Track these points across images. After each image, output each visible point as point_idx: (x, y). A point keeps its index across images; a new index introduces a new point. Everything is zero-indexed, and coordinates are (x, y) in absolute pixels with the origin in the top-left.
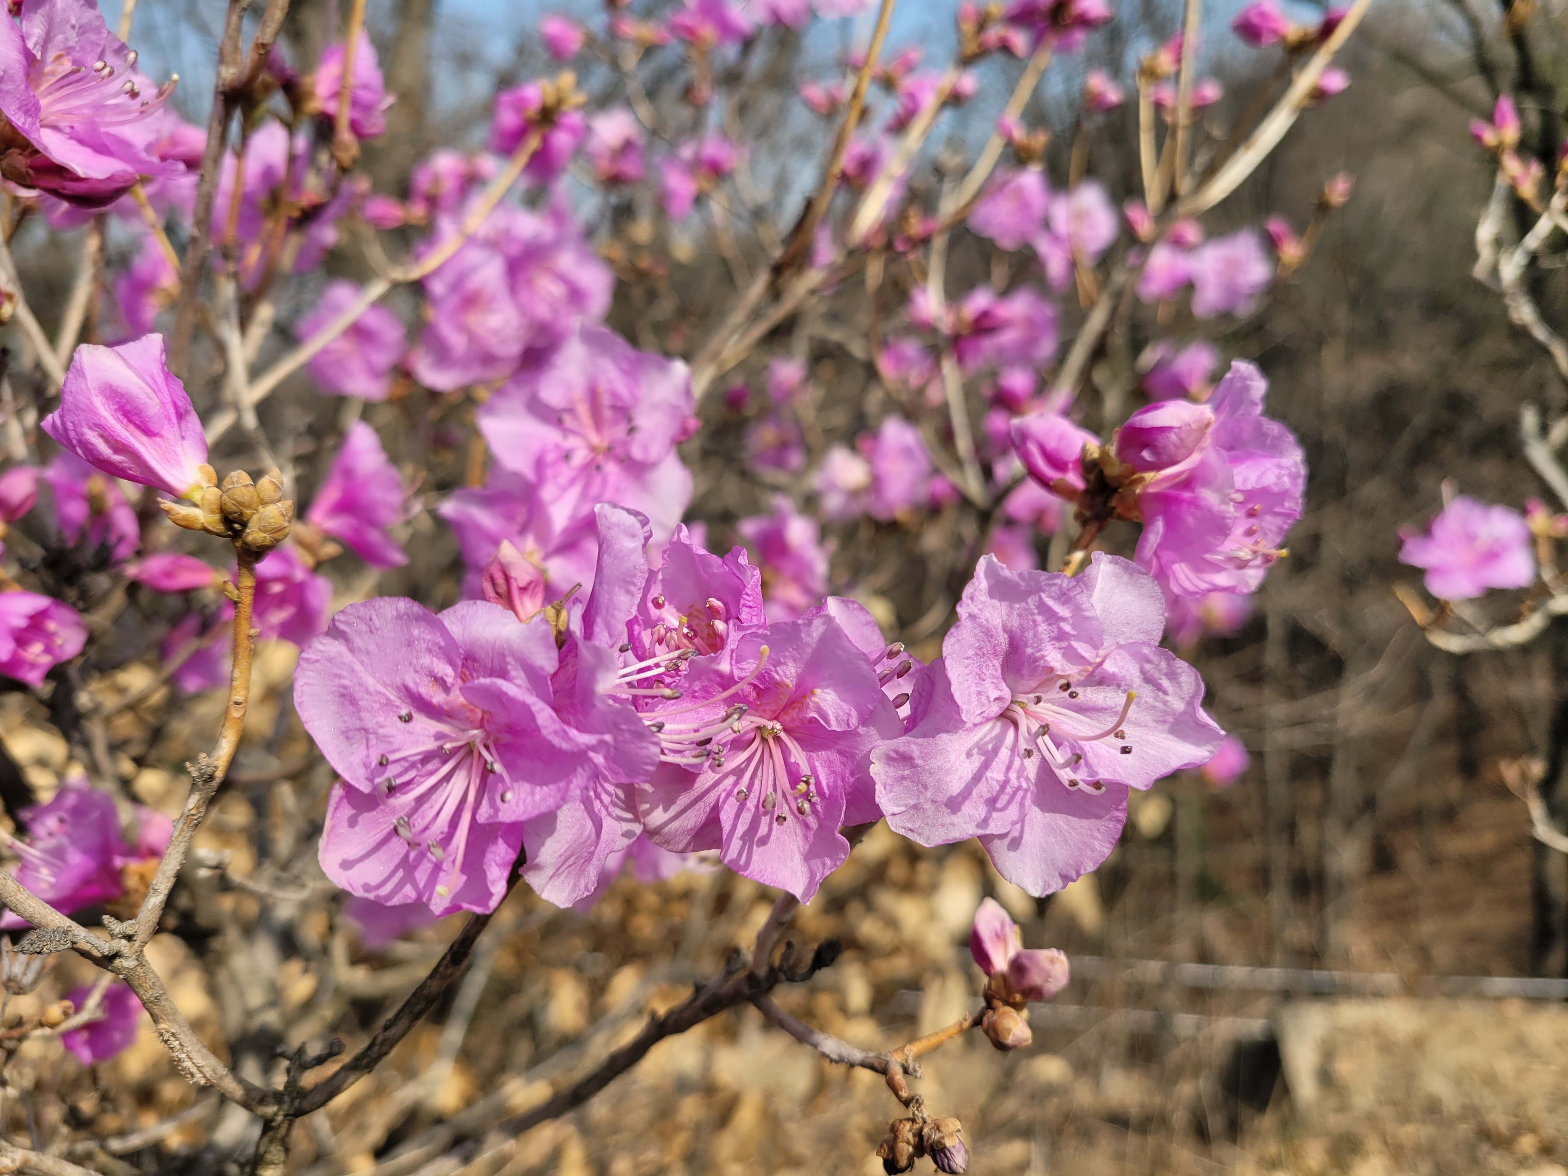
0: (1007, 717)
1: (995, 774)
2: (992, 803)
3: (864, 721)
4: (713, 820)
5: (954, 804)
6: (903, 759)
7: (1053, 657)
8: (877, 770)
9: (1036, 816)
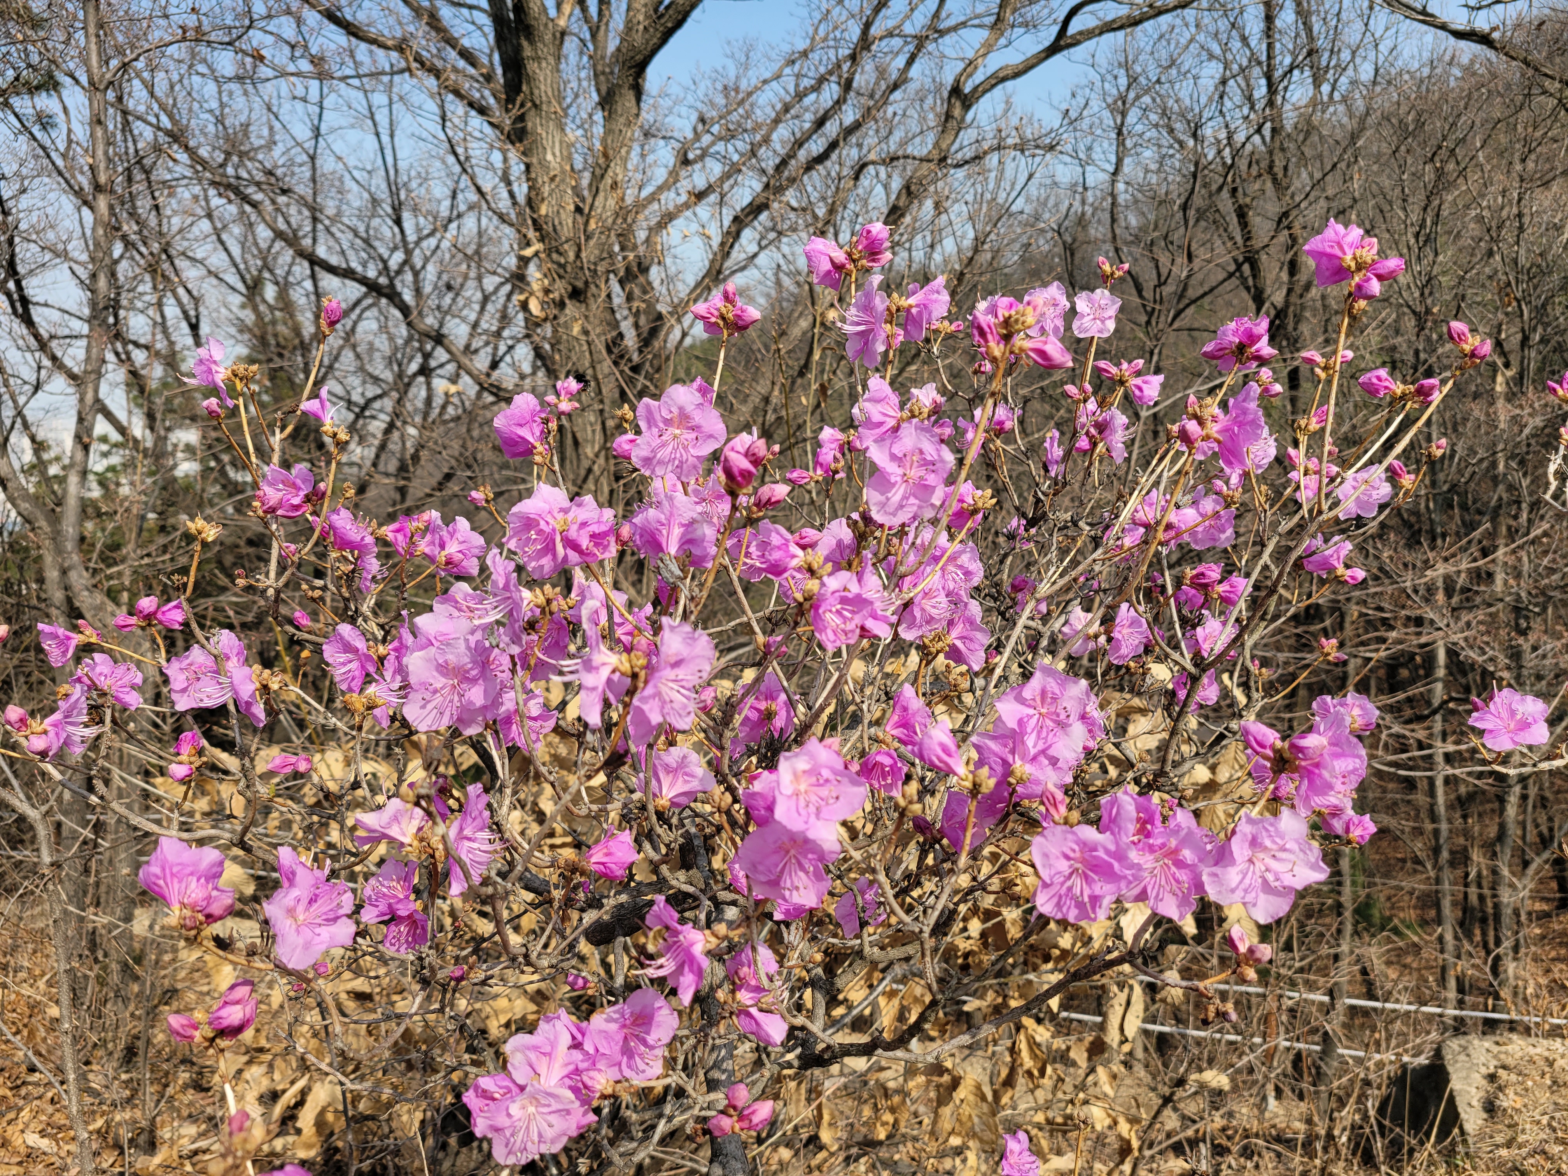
0: (1251, 861)
1: (1247, 881)
2: (1246, 891)
3: (1201, 860)
4: (1144, 891)
5: (1233, 891)
6: (1215, 875)
7: (1268, 843)
8: (1205, 878)
9: (1262, 897)
